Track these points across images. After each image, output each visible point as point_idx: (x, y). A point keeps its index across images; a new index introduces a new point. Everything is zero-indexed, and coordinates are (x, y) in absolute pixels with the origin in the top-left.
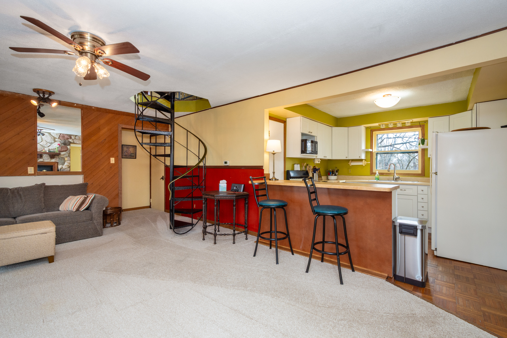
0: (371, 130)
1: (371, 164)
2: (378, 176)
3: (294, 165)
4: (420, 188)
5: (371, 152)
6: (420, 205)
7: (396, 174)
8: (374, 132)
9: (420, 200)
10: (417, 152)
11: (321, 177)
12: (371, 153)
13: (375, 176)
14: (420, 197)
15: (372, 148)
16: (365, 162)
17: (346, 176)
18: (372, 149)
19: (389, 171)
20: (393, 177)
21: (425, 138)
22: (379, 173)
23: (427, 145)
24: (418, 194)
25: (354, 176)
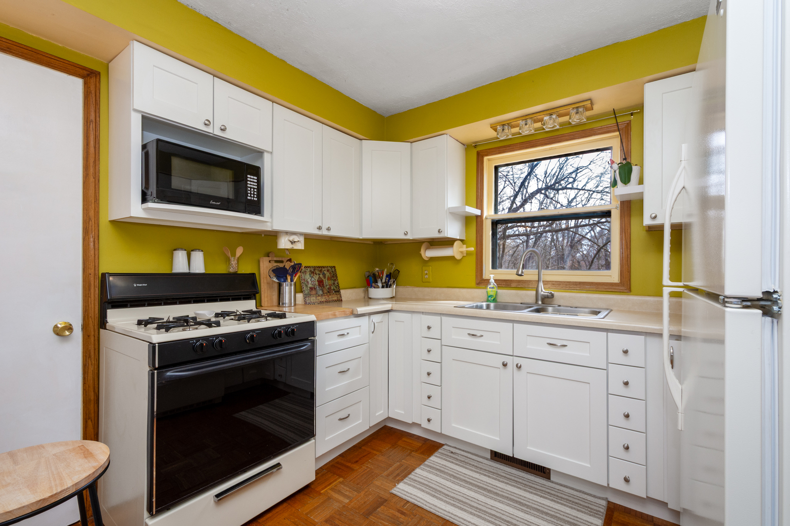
0: (478, 153)
1: (477, 254)
2: (495, 289)
3: (176, 253)
4: (619, 341)
5: (477, 216)
6: (619, 406)
7: (546, 283)
8: (486, 158)
9: (616, 387)
10: (607, 214)
11: (338, 292)
12: (479, 219)
13: (486, 288)
14: (618, 375)
15: (479, 205)
16: (461, 247)
17: (417, 289)
18: (481, 209)
19: (521, 275)
20: (535, 292)
21: (633, 161)
22: (495, 280)
23: (641, 182)
24: (608, 363)
25: (435, 289)
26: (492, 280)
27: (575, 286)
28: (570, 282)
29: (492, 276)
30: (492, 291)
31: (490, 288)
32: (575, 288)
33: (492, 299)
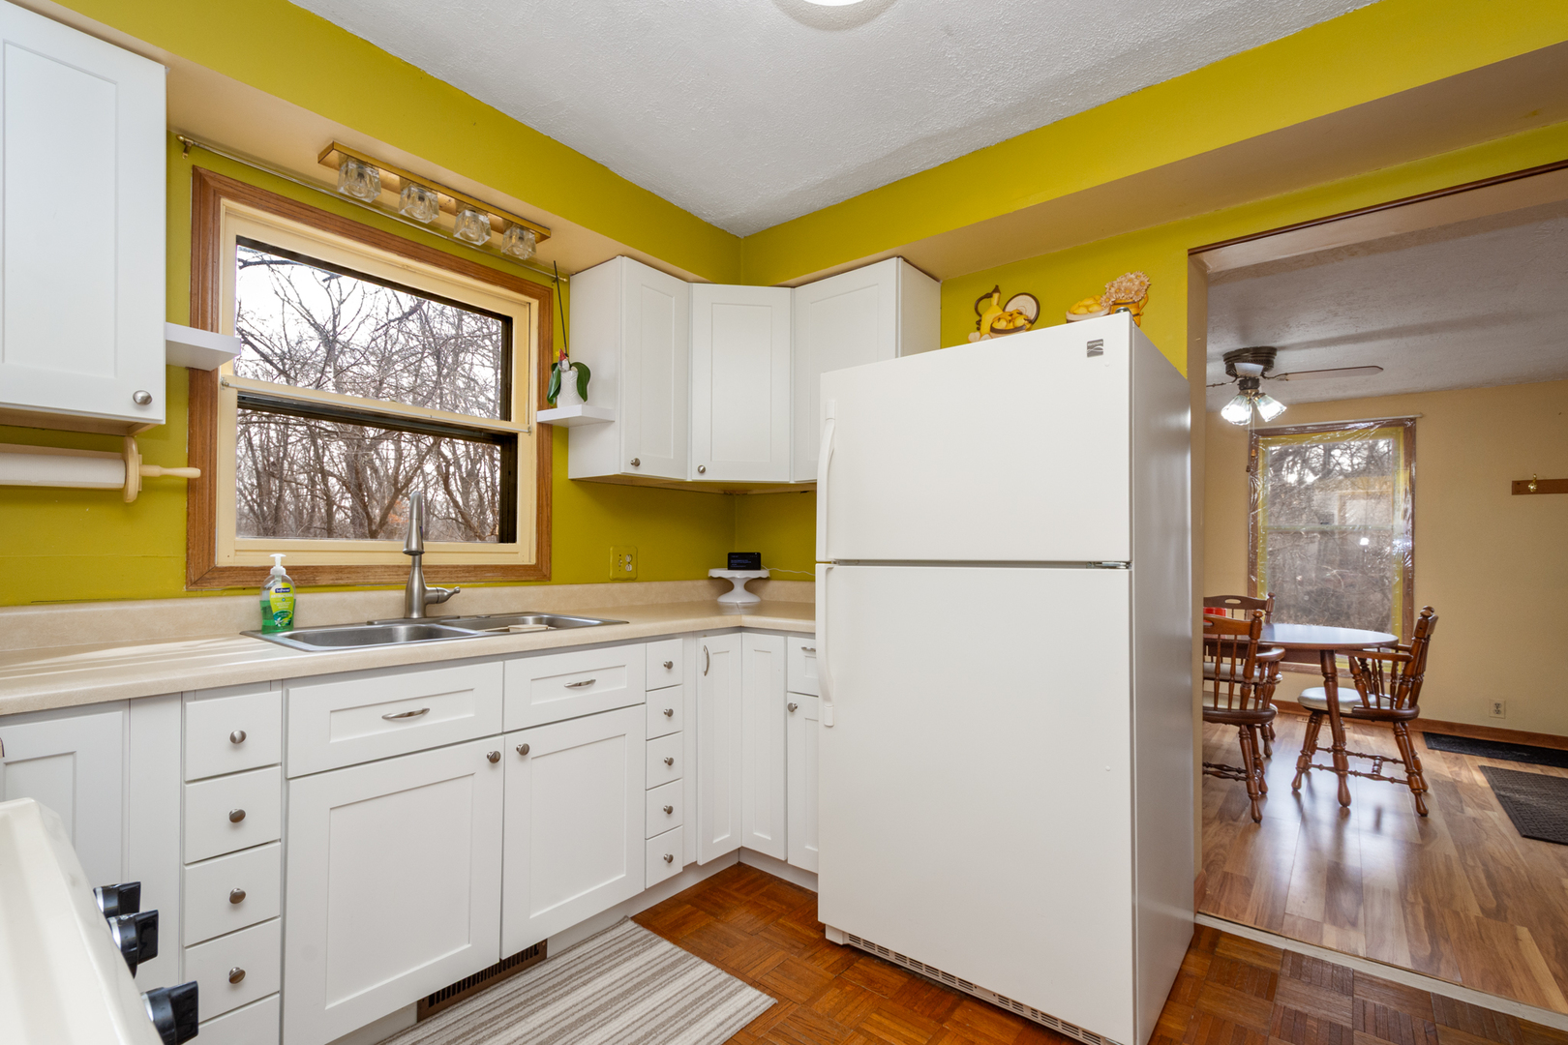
2: (289, 594)
13: (264, 592)
26: (279, 569)
27: (467, 575)
28: (457, 566)
29: (278, 557)
30: (284, 600)
31: (277, 591)
32: (468, 579)
33: (286, 621)
